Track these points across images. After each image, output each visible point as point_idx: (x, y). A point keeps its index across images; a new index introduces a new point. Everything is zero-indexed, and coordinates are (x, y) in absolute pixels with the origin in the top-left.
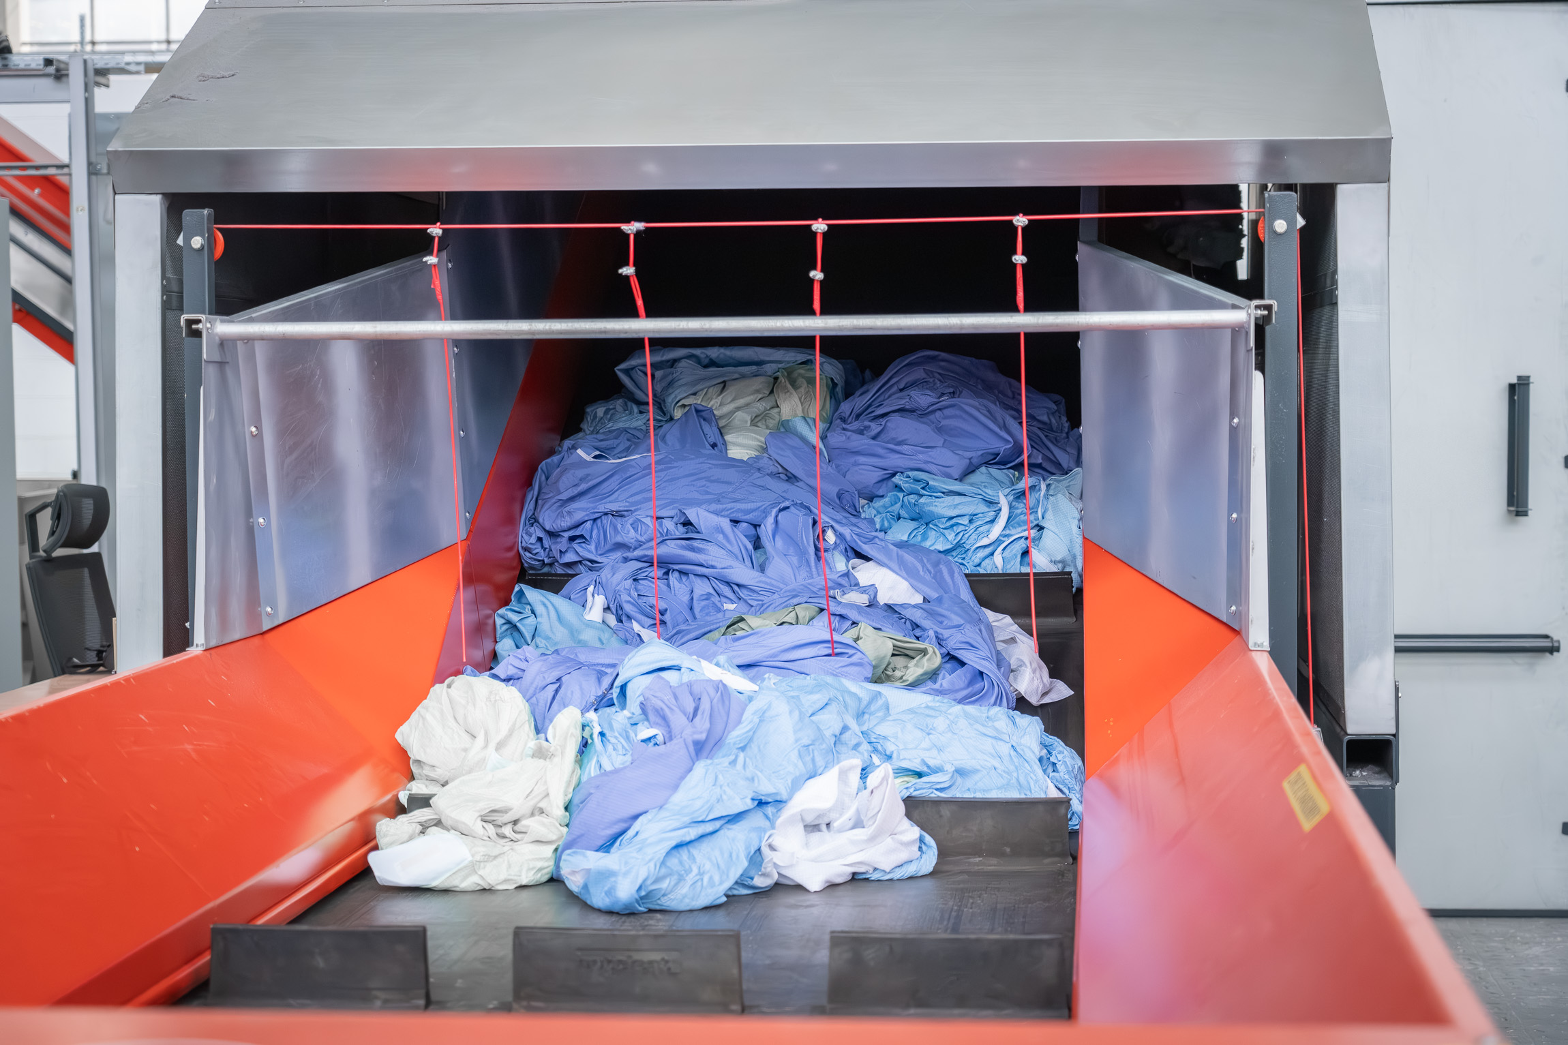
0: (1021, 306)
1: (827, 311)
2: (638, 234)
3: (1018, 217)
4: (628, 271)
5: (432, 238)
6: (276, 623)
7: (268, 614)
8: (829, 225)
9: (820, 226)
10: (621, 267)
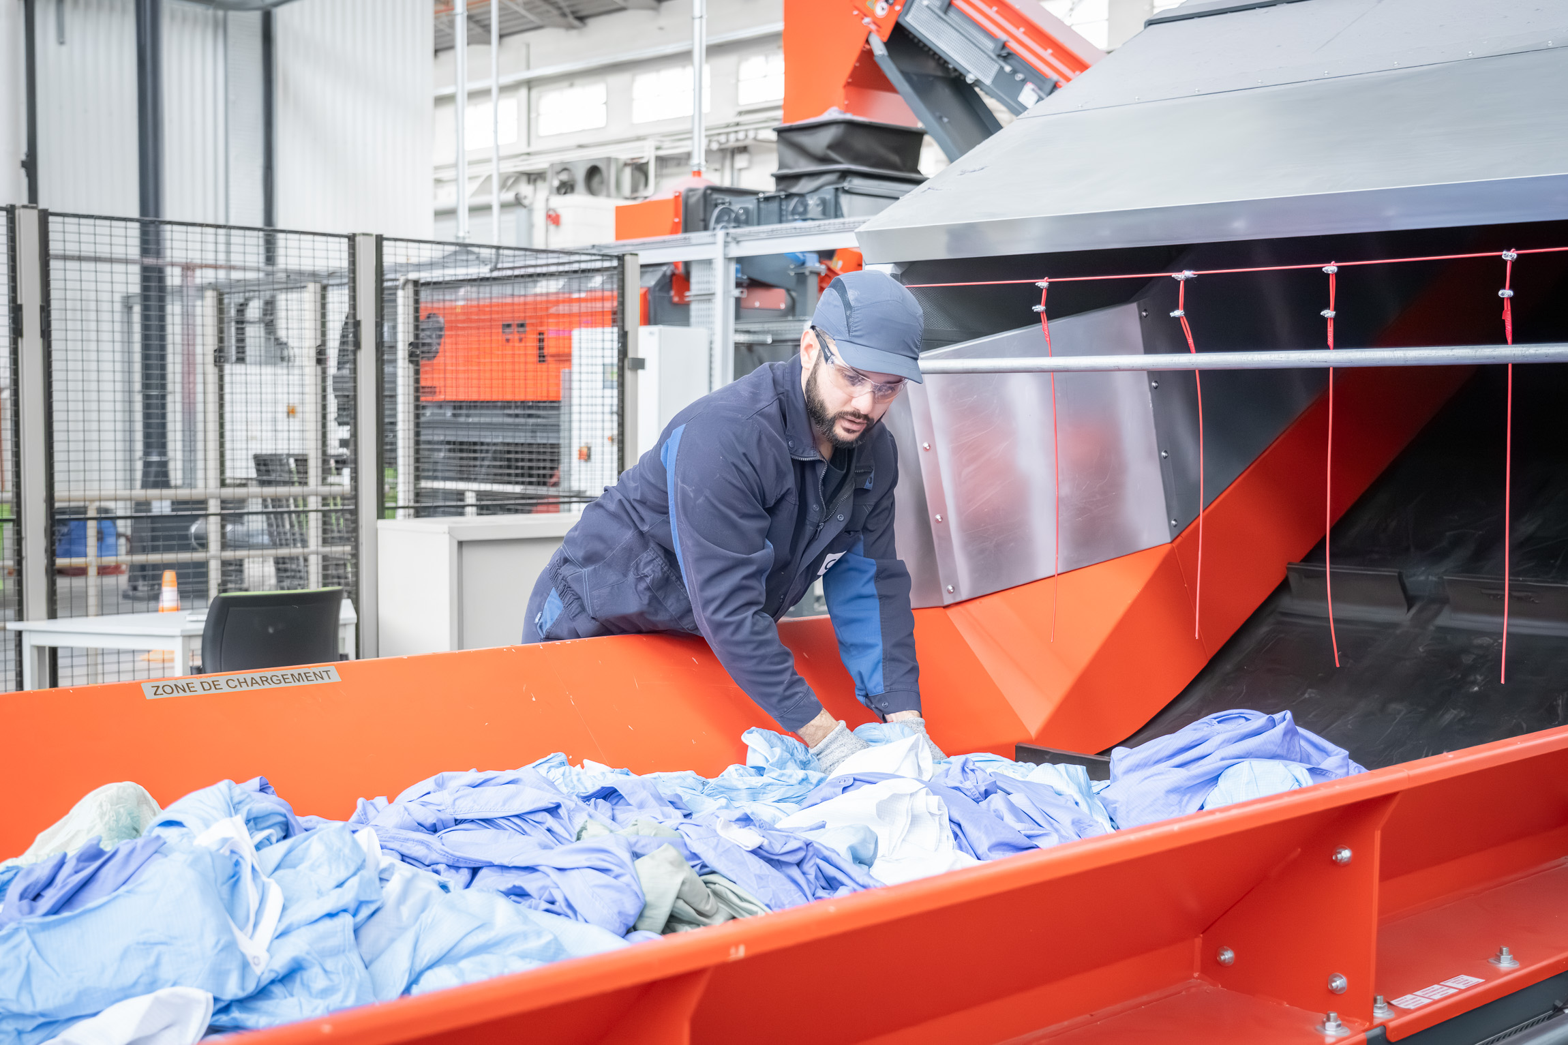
0: (1509, 339)
1: (1339, 345)
2: (1188, 281)
3: (1504, 252)
4: (1178, 313)
5: (1040, 290)
6: (958, 600)
7: (949, 592)
8: (1338, 267)
9: (1331, 268)
10: (1173, 311)
